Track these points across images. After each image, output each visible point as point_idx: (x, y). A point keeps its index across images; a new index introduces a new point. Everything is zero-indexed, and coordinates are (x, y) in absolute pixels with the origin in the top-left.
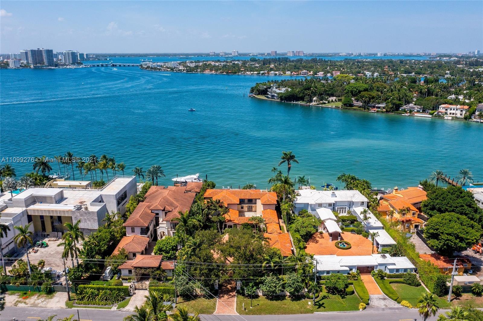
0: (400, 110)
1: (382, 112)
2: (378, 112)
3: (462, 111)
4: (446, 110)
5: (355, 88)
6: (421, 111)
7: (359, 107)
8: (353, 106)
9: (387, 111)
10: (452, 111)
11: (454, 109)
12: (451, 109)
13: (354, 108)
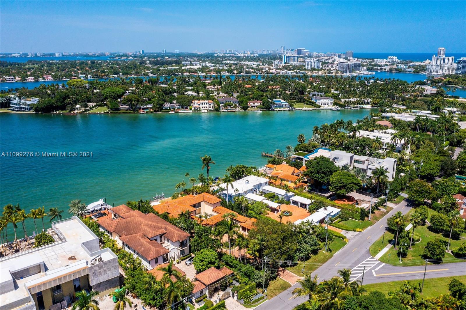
0: (164, 109)
1: (151, 112)
2: (147, 112)
3: (210, 104)
4: (199, 105)
5: (113, 93)
6: (181, 108)
7: (126, 110)
8: (120, 110)
9: (155, 111)
10: (203, 106)
11: (204, 104)
12: (202, 104)
13: (121, 111)
